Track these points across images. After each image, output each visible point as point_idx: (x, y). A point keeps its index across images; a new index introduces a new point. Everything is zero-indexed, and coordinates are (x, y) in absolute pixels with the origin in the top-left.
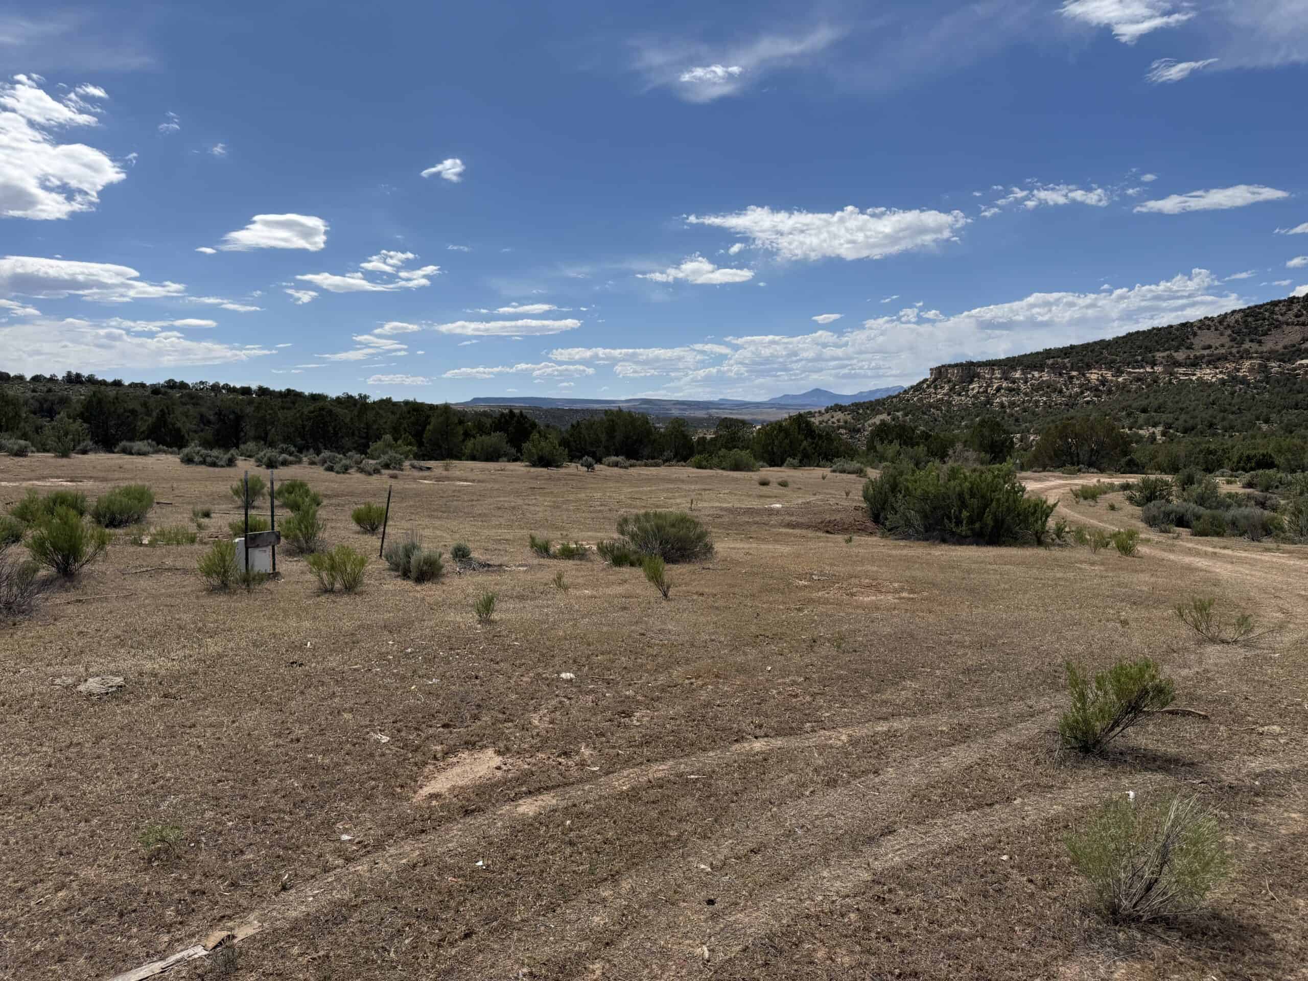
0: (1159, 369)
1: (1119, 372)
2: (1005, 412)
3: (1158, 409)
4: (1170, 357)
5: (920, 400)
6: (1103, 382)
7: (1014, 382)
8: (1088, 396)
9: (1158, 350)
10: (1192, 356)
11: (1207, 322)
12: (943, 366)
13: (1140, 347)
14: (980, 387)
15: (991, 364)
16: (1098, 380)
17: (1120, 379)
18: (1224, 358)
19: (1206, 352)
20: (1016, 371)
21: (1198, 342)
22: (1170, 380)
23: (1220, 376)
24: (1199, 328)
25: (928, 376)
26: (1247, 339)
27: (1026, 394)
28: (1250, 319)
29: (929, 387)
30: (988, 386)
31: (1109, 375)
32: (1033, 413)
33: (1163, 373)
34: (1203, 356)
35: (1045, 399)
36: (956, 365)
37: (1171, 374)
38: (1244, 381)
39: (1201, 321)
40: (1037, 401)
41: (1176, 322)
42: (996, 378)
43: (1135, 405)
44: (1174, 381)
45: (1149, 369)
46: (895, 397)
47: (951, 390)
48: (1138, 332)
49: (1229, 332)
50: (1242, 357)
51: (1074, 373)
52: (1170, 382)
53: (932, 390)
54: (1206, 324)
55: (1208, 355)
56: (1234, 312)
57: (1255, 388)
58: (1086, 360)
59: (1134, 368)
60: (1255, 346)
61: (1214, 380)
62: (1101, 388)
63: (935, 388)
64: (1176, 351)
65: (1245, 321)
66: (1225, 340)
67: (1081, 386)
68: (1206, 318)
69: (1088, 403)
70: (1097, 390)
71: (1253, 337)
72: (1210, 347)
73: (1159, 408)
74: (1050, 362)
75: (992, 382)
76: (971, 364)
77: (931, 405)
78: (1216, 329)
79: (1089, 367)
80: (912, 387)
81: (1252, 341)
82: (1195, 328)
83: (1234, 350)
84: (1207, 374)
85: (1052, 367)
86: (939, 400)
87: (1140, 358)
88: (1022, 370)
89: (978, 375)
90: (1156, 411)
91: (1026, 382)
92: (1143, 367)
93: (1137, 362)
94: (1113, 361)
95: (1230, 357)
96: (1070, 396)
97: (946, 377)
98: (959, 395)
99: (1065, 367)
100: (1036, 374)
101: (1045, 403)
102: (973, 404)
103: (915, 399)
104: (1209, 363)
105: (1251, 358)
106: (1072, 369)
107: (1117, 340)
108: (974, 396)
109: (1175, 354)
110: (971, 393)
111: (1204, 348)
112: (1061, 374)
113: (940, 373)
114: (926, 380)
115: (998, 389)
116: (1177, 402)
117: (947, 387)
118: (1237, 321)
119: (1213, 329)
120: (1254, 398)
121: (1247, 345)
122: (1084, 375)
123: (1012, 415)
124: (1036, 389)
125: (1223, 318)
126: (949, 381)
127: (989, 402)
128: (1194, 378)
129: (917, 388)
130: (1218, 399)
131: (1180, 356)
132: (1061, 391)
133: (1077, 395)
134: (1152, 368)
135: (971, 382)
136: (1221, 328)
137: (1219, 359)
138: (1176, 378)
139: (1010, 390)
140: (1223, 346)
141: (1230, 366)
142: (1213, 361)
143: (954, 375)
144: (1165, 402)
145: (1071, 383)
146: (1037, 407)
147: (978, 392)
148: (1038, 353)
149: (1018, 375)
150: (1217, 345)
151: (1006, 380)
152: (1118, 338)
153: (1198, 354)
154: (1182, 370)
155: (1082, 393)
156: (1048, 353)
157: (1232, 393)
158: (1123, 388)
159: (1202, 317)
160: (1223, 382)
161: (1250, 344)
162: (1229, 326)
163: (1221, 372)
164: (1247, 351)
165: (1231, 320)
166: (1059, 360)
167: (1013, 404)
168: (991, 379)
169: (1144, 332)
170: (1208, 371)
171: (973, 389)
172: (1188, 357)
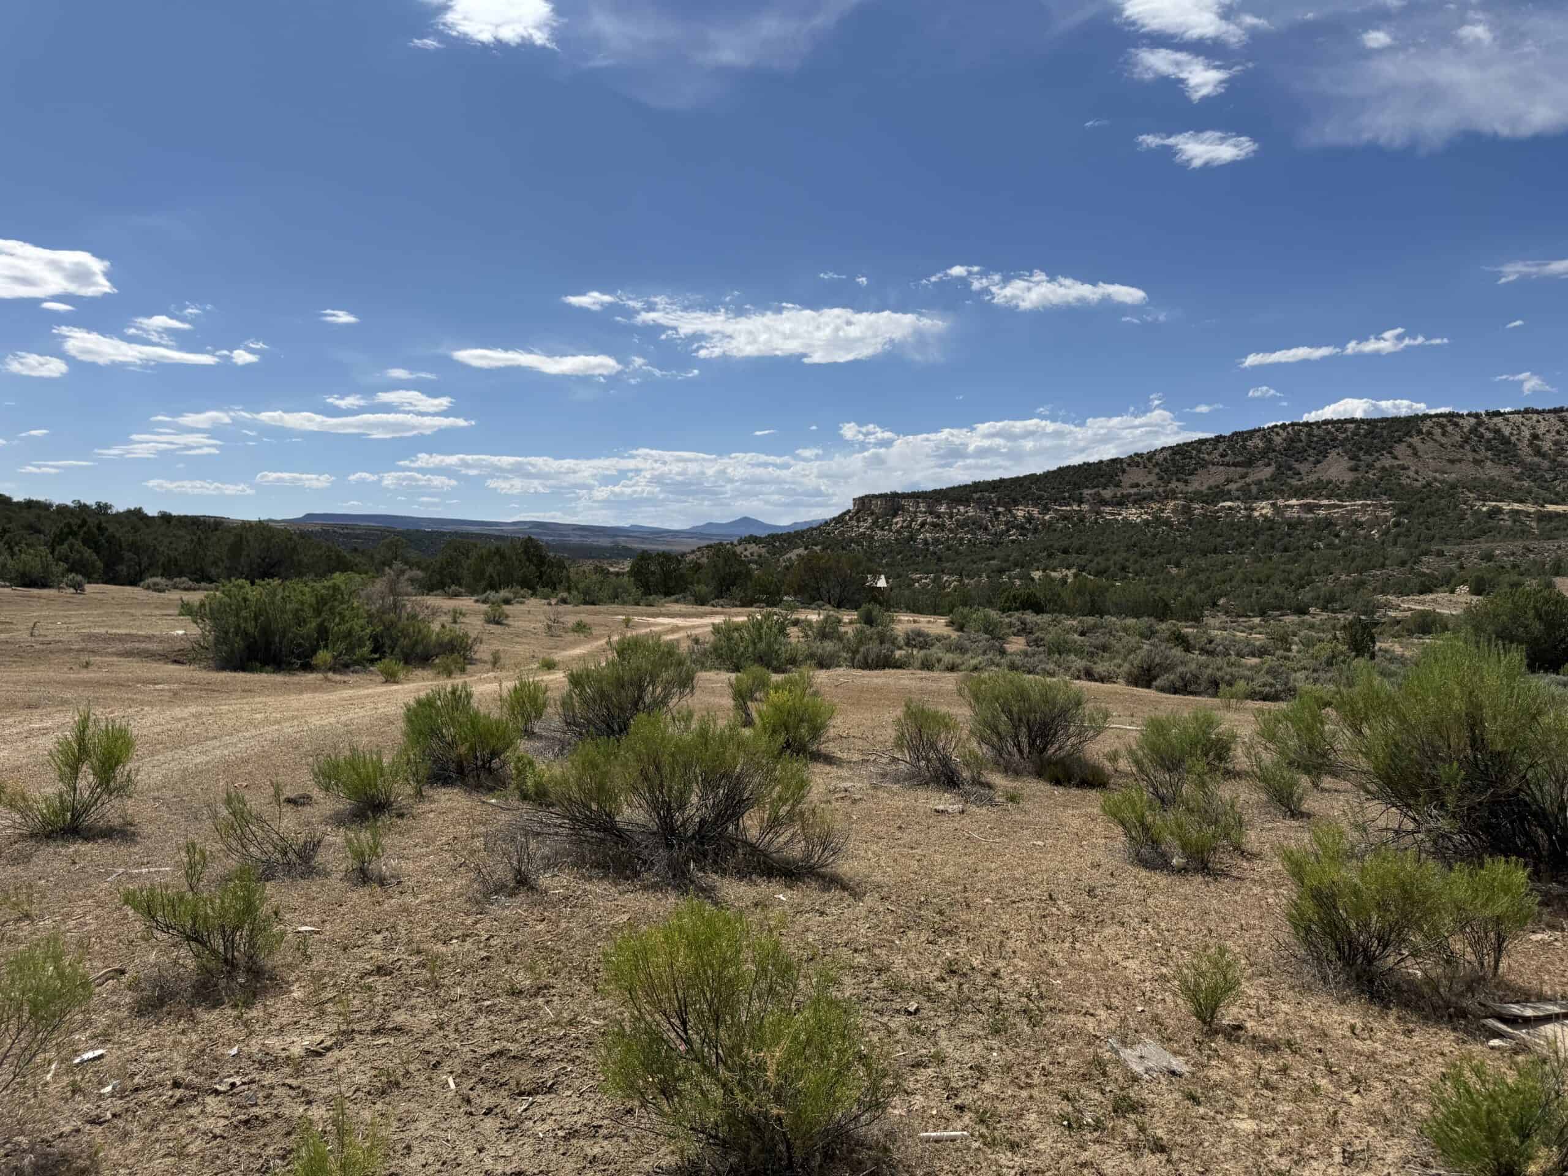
0: (1085, 507)
1: (1046, 510)
2: (928, 550)
3: (1079, 551)
4: (1098, 494)
5: (842, 533)
6: (1030, 519)
7: (938, 517)
8: (1014, 534)
9: (1087, 487)
10: (1119, 494)
11: (1137, 459)
12: (867, 496)
13: (1069, 483)
14: (904, 521)
15: (916, 496)
16: (1024, 517)
17: (1047, 517)
18: (1150, 498)
19: (1133, 491)
20: (941, 505)
21: (1126, 480)
22: (1096, 519)
23: (1145, 517)
24: (1129, 465)
25: (851, 507)
26: (1174, 478)
27: (951, 531)
28: (1177, 457)
29: (851, 519)
30: (912, 520)
31: (1035, 512)
32: (957, 553)
33: (1090, 511)
34: (1130, 495)
35: (969, 536)
36: (881, 496)
37: (1097, 513)
38: (1167, 522)
39: (1130, 457)
40: (962, 539)
41: (1106, 457)
42: (921, 512)
43: (1056, 545)
44: (1100, 521)
45: (1075, 508)
46: (815, 529)
47: (873, 523)
48: (1068, 467)
49: (1157, 470)
50: (1167, 498)
51: (1000, 509)
52: (1096, 522)
53: (854, 523)
54: (1136, 461)
55: (1135, 494)
56: (1163, 449)
57: (1178, 530)
58: (1013, 495)
59: (1060, 505)
60: (1181, 486)
61: (1138, 520)
62: (1027, 526)
63: (858, 521)
64: (1104, 489)
65: (1173, 460)
66: (1152, 478)
67: (1007, 523)
68: (1136, 454)
69: (1013, 541)
70: (1023, 528)
71: (1181, 476)
72: (1137, 485)
73: (1081, 549)
74: (976, 496)
75: (916, 516)
76: (895, 495)
77: (852, 540)
78: (1145, 467)
79: (1016, 503)
80: (834, 519)
81: (1178, 480)
82: (1125, 465)
83: (1161, 490)
84: (1133, 514)
85: (978, 501)
86: (861, 534)
87: (1067, 495)
88: (948, 504)
89: (902, 508)
90: (1077, 553)
91: (951, 517)
92: (1070, 505)
93: (1064, 499)
94: (1040, 498)
95: (1156, 497)
96: (996, 534)
97: (869, 509)
98: (882, 529)
99: (991, 503)
100: (962, 509)
101: (970, 541)
102: (896, 539)
103: (836, 532)
104: (1135, 502)
105: (1176, 498)
106: (998, 505)
107: (1048, 475)
108: (897, 531)
109: (1103, 492)
110: (894, 528)
111: (1132, 487)
112: (987, 510)
113: (864, 503)
114: (849, 511)
115: (923, 525)
116: (1099, 543)
117: (870, 520)
118: (1165, 459)
119: (1141, 466)
120: (1175, 540)
121: (1173, 485)
122: (1010, 511)
123: (935, 553)
124: (961, 525)
125: (1152, 455)
126: (872, 514)
127: (912, 538)
128: (1120, 518)
129: (839, 520)
130: (1140, 541)
131: (1107, 494)
132: (986, 529)
133: (1003, 533)
134: (1079, 506)
135: (895, 515)
136: (1150, 465)
137: (1144, 499)
138: (1102, 517)
139: (935, 525)
140: (1150, 484)
141: (1155, 506)
142: (1140, 501)
143: (877, 506)
144: (1087, 543)
145: (997, 519)
146: (961, 545)
147: (902, 527)
148: (966, 486)
149: (943, 509)
150: (1145, 483)
151: (931, 513)
152: (1049, 472)
153: (1125, 492)
154: (1108, 509)
155: (1008, 531)
156: (977, 486)
157: (1155, 535)
158: (1049, 526)
159: (1132, 453)
160: (1147, 523)
161: (1177, 484)
162: (1157, 463)
163: (1146, 513)
164: (1173, 492)
165: (1160, 458)
166: (987, 494)
167: (937, 541)
168: (915, 512)
169: (1074, 466)
170: (1134, 511)
171: (896, 523)
172: (1115, 496)
